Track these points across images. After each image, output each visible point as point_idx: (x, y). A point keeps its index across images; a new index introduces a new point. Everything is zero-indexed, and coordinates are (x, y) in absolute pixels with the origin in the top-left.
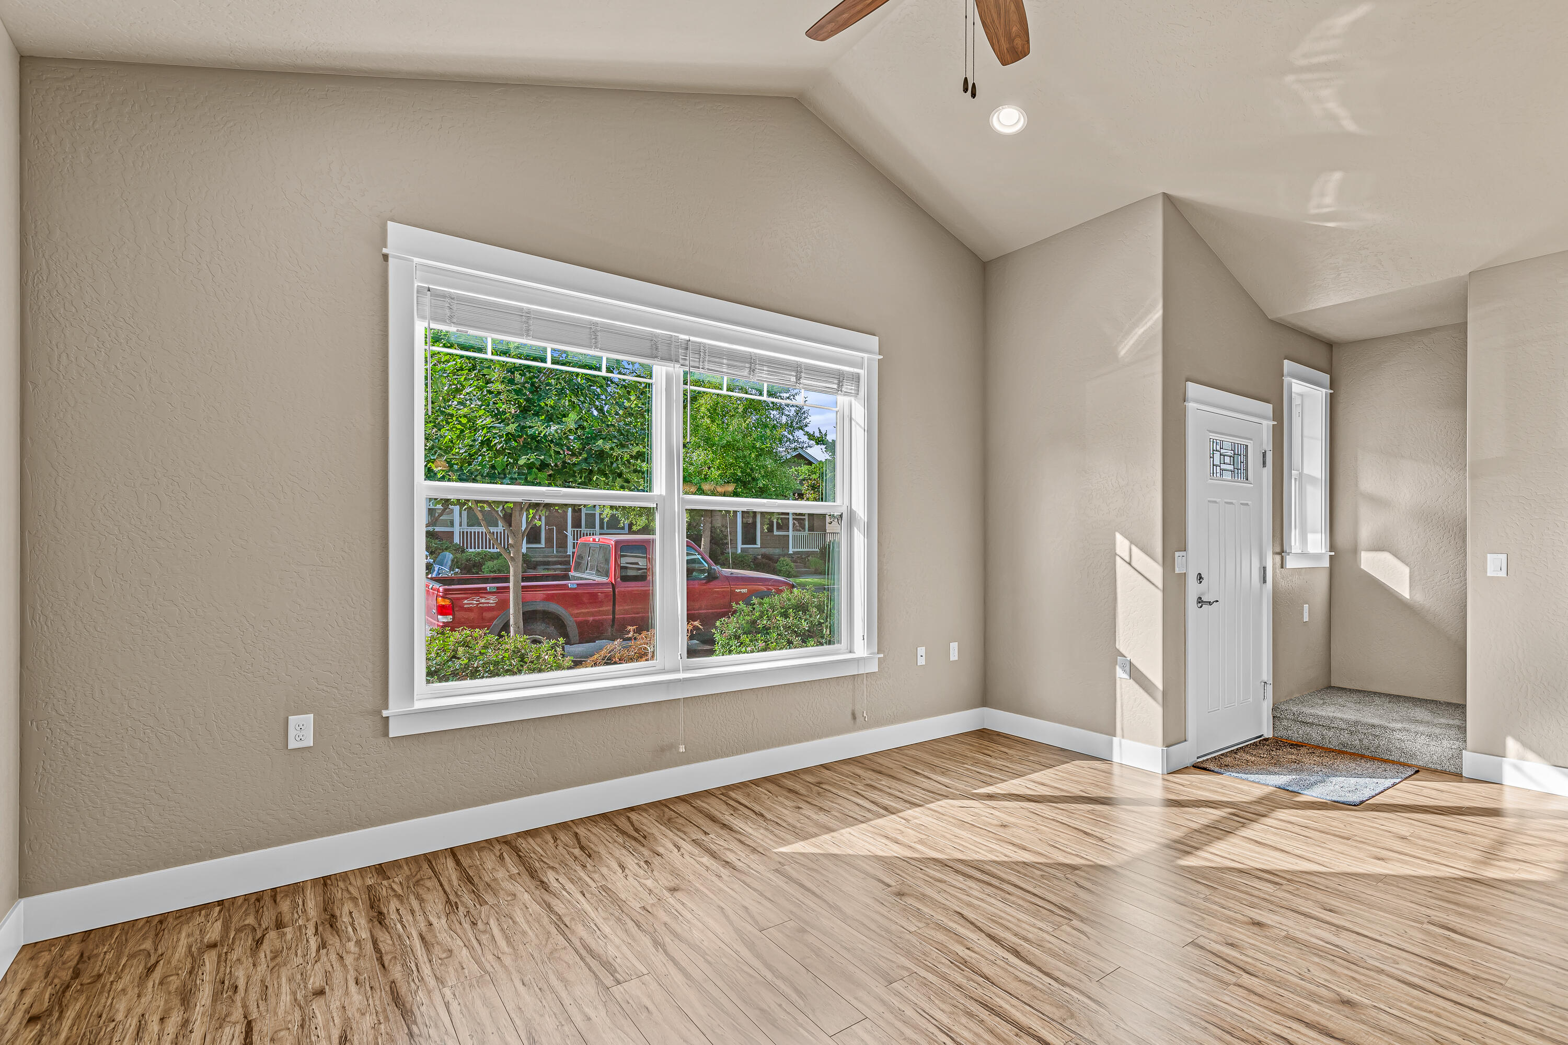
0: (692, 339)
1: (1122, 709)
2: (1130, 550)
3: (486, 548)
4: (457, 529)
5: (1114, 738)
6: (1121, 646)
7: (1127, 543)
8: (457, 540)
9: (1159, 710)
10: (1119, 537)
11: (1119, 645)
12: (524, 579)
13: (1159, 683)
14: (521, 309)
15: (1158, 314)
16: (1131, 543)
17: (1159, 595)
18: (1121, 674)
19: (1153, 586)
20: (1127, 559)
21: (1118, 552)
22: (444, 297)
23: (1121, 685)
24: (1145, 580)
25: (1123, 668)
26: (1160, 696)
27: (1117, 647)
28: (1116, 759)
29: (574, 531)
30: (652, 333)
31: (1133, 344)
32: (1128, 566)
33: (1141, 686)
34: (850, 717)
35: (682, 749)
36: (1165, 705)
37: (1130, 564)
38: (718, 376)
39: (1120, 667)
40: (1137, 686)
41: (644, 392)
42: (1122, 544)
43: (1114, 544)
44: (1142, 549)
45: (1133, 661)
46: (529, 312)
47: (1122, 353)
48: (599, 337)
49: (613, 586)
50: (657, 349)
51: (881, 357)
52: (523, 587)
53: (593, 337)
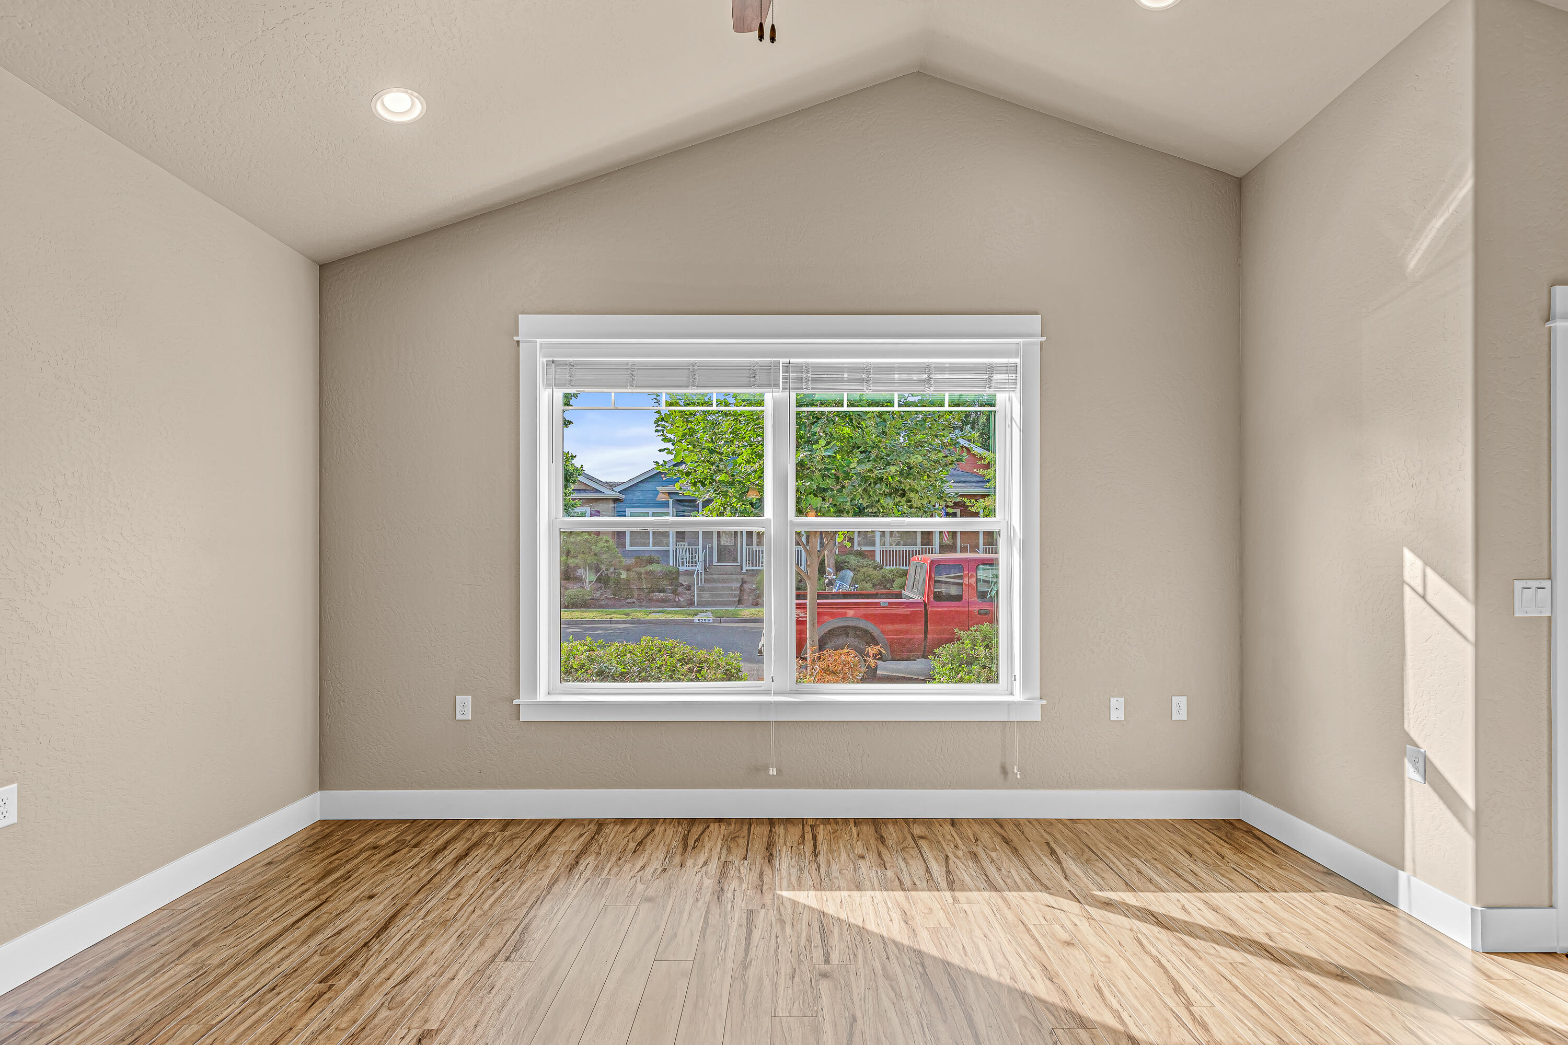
0: (792, 360)
1: (1413, 828)
2: (1424, 576)
3: (900, 566)
4: (878, 548)
5: (1401, 872)
6: (1412, 727)
7: (1419, 563)
8: (878, 559)
9: (1470, 842)
10: (1408, 555)
11: (1409, 726)
12: (820, 596)
13: (1468, 795)
14: (627, 364)
15: (1466, 187)
16: (1426, 564)
17: (1470, 650)
18: (1411, 773)
19: (1458, 637)
20: (1420, 589)
21: (1407, 577)
22: (566, 365)
23: (1412, 790)
24: (1447, 626)
25: (1414, 763)
26: (1470, 820)
27: (1406, 727)
28: (1403, 905)
29: (986, 548)
30: (750, 363)
31: (1429, 246)
32: (1421, 601)
33: (1441, 797)
34: (998, 770)
35: (773, 771)
36: (1477, 836)
37: (1423, 597)
38: (838, 392)
39: (1409, 761)
40: (1435, 797)
41: (756, 421)
42: (1412, 565)
43: (1401, 566)
44: (1442, 576)
45: (1428, 754)
46: (634, 364)
47: (1412, 265)
48: (697, 376)
49: (925, 605)
50: (755, 377)
51: (1044, 339)
52: (818, 604)
53: (691, 376)
